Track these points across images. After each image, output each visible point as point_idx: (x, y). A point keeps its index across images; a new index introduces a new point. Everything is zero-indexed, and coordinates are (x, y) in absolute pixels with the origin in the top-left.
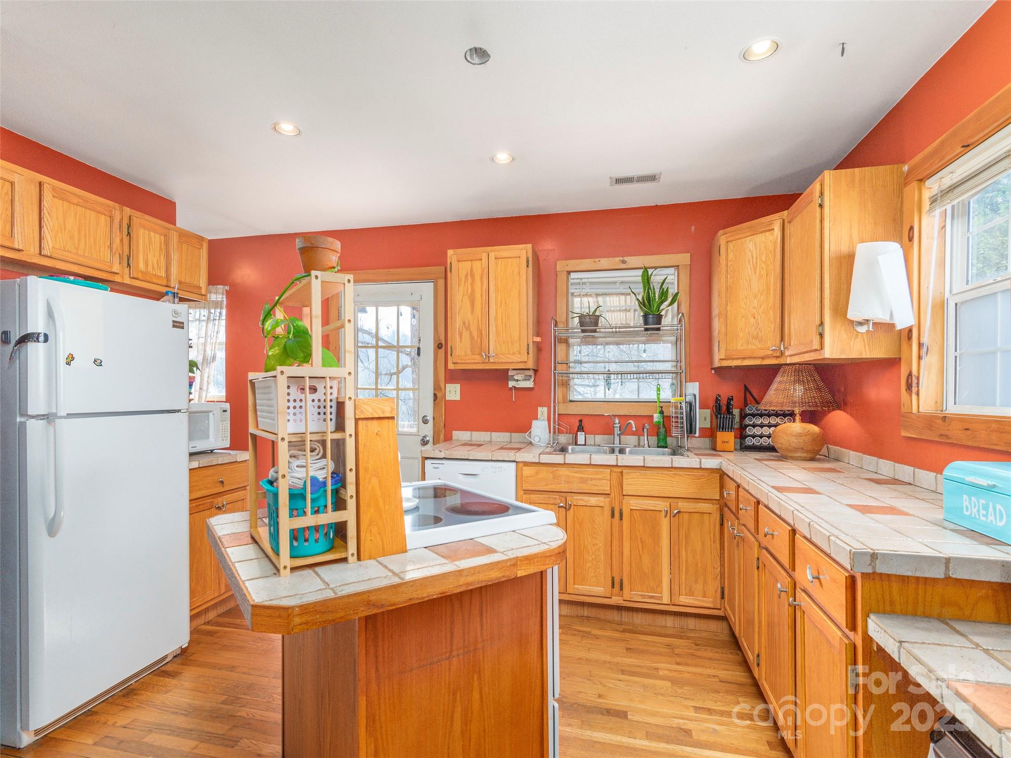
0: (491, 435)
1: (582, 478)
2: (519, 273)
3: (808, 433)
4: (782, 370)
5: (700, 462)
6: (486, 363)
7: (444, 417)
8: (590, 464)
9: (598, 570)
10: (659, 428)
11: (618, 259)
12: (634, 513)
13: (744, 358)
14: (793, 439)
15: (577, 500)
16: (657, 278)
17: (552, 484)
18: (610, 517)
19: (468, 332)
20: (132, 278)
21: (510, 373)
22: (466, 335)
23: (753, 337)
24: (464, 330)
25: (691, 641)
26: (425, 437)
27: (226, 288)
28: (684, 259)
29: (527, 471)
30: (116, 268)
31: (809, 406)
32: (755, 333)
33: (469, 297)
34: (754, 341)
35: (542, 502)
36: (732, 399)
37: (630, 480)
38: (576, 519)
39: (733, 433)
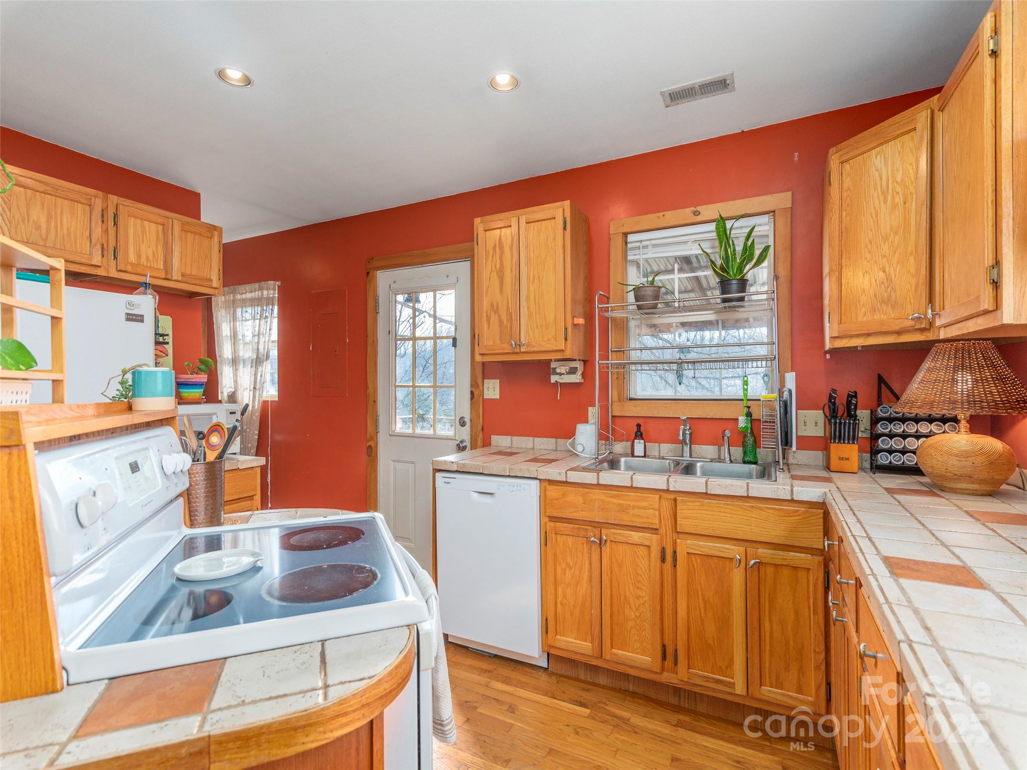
0: (534, 440)
1: (620, 505)
2: (554, 238)
3: (981, 452)
4: (934, 350)
5: (792, 490)
6: (517, 353)
7: (481, 419)
8: (632, 487)
9: (644, 633)
10: (745, 436)
11: (689, 211)
12: (693, 559)
13: (869, 335)
14: (954, 461)
15: (614, 534)
16: (738, 230)
17: (582, 511)
18: (659, 562)
19: (497, 317)
20: (119, 271)
21: (553, 365)
22: (494, 319)
23: (883, 300)
24: (492, 313)
25: (776, 758)
26: (462, 442)
27: (277, 283)
28: (782, 200)
29: (553, 491)
30: (97, 260)
31: (982, 408)
32: (885, 295)
33: (497, 273)
34: (884, 307)
35: (570, 533)
36: (856, 396)
37: (686, 511)
38: (614, 559)
39: (856, 446)
